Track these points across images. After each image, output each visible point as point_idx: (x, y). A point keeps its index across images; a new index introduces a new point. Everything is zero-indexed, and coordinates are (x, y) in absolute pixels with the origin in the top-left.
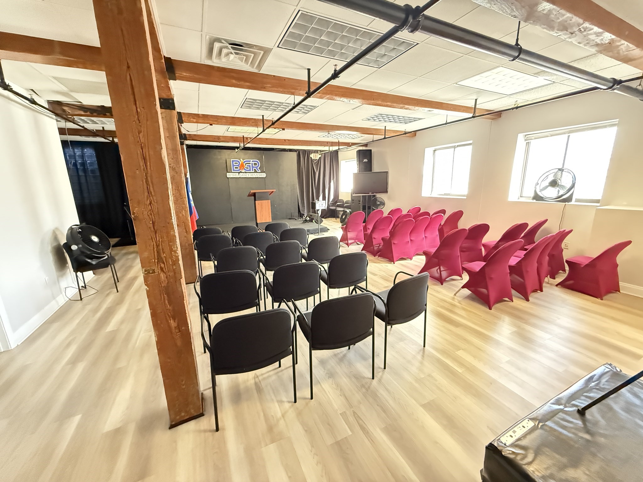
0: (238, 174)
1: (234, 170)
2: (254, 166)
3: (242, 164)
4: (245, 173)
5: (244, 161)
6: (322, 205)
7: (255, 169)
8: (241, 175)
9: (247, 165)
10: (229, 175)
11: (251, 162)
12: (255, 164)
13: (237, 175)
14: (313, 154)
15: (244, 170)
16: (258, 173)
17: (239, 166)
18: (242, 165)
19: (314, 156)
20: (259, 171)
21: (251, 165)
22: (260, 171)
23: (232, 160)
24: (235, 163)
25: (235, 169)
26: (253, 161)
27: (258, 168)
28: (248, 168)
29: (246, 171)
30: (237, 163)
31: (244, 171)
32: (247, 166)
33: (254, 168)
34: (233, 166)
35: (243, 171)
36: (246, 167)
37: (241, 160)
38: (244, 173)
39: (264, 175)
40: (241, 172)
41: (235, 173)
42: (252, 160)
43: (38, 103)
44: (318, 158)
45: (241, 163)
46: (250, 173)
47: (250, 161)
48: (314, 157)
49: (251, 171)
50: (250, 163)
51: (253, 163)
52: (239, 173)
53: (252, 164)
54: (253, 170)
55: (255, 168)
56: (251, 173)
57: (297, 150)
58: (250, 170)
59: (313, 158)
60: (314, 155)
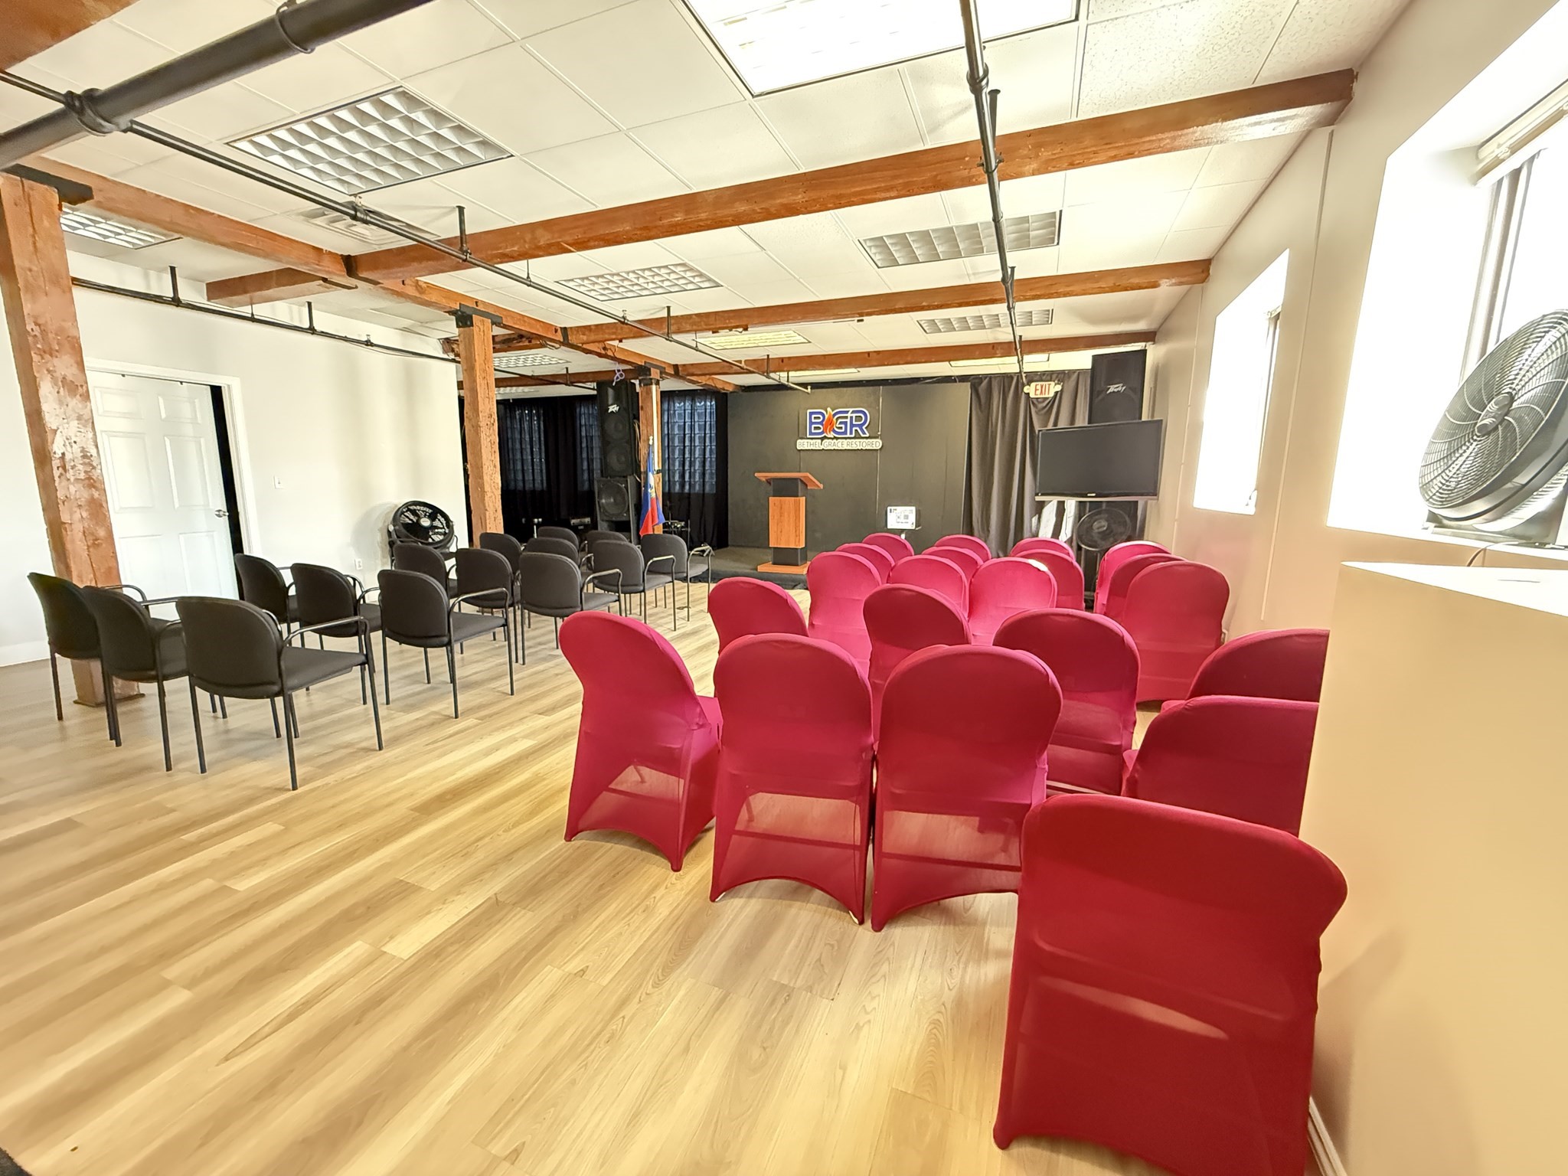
0: (820, 441)
1: (811, 433)
2: (854, 423)
3: (829, 418)
4: (835, 440)
5: (835, 411)
6: (906, 517)
7: (856, 430)
8: (828, 445)
9: (840, 420)
10: (802, 444)
11: (849, 415)
12: (858, 418)
13: (816, 445)
14: (1033, 385)
15: (832, 433)
16: (865, 440)
17: (823, 425)
18: (830, 422)
19: (1036, 390)
20: (864, 433)
21: (848, 420)
22: (868, 435)
23: (809, 411)
24: (815, 418)
25: (813, 431)
26: (853, 412)
27: (864, 428)
28: (841, 428)
29: (836, 436)
30: (819, 418)
31: (832, 435)
32: (841, 423)
33: (854, 429)
34: (811, 423)
35: (829, 436)
36: (838, 426)
37: (829, 409)
38: (832, 439)
39: (877, 444)
40: (825, 437)
41: (814, 441)
42: (851, 410)
43: (375, 342)
44: (1052, 394)
45: (826, 416)
46: (846, 438)
47: (847, 412)
48: (1038, 392)
49: (848, 435)
50: (847, 417)
51: (854, 415)
52: (822, 439)
53: (851, 417)
54: (851, 433)
55: (858, 429)
56: (848, 440)
57: (986, 378)
58: (845, 433)
59: (1032, 395)
60: (1039, 387)
